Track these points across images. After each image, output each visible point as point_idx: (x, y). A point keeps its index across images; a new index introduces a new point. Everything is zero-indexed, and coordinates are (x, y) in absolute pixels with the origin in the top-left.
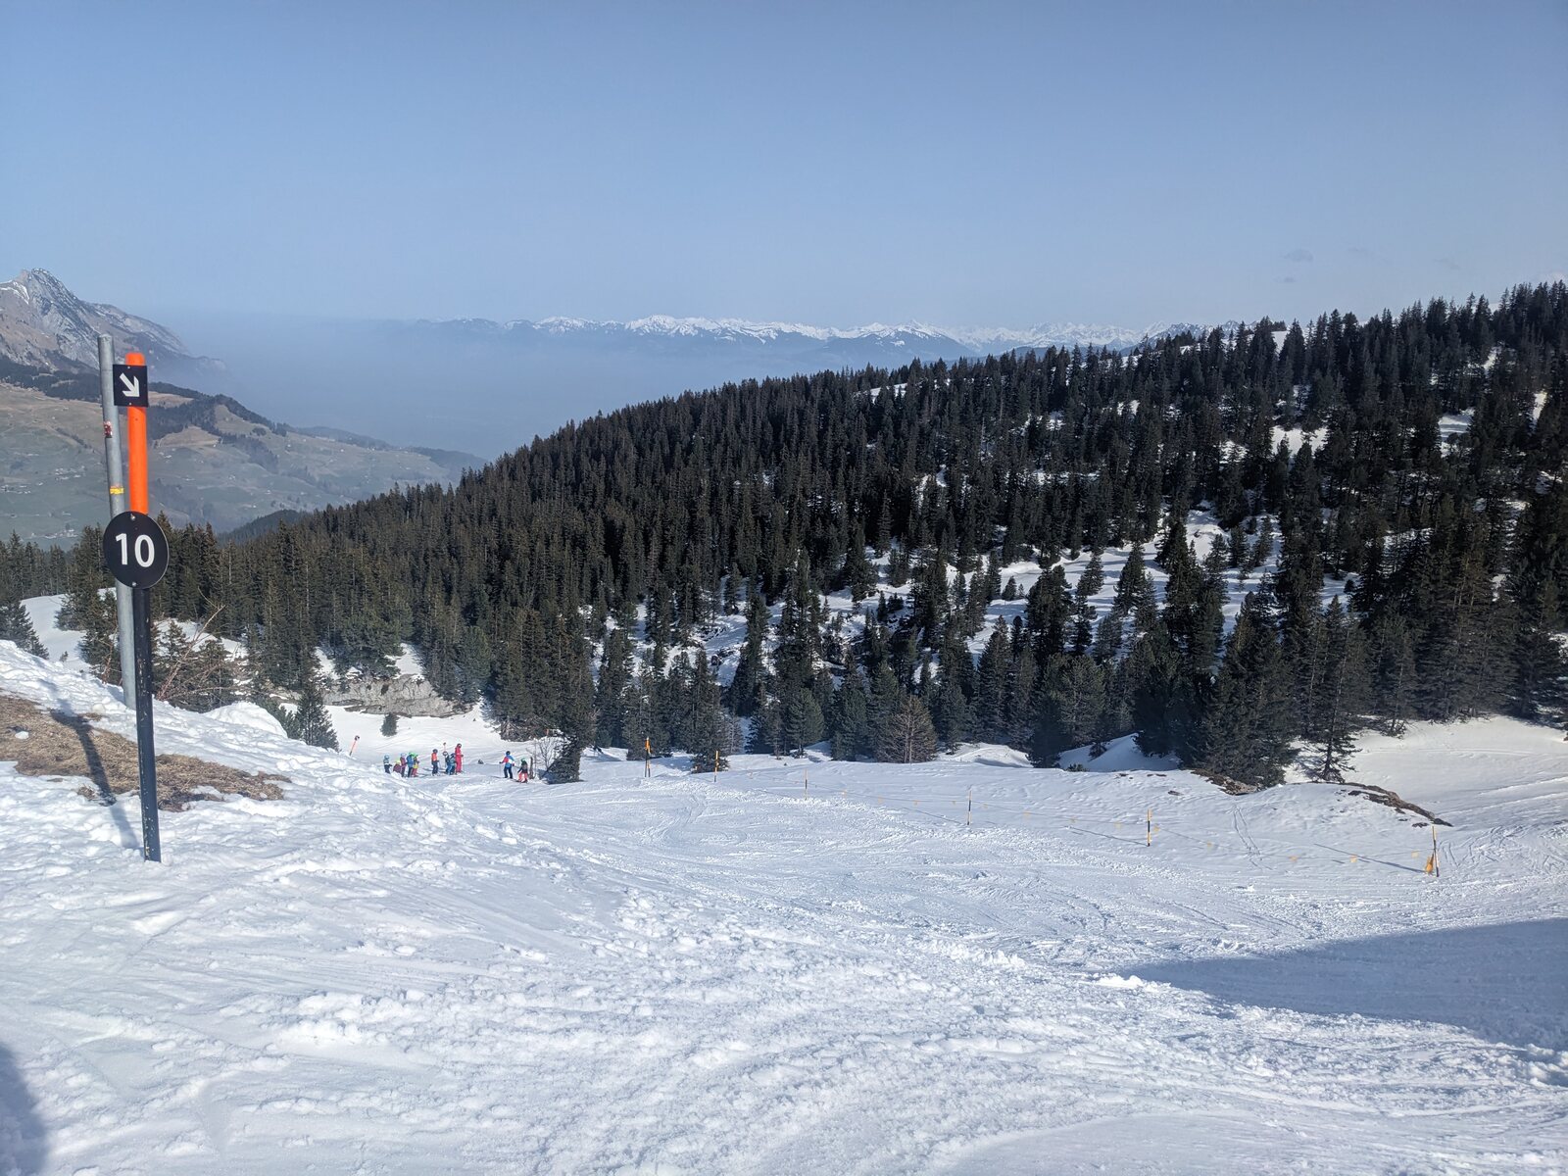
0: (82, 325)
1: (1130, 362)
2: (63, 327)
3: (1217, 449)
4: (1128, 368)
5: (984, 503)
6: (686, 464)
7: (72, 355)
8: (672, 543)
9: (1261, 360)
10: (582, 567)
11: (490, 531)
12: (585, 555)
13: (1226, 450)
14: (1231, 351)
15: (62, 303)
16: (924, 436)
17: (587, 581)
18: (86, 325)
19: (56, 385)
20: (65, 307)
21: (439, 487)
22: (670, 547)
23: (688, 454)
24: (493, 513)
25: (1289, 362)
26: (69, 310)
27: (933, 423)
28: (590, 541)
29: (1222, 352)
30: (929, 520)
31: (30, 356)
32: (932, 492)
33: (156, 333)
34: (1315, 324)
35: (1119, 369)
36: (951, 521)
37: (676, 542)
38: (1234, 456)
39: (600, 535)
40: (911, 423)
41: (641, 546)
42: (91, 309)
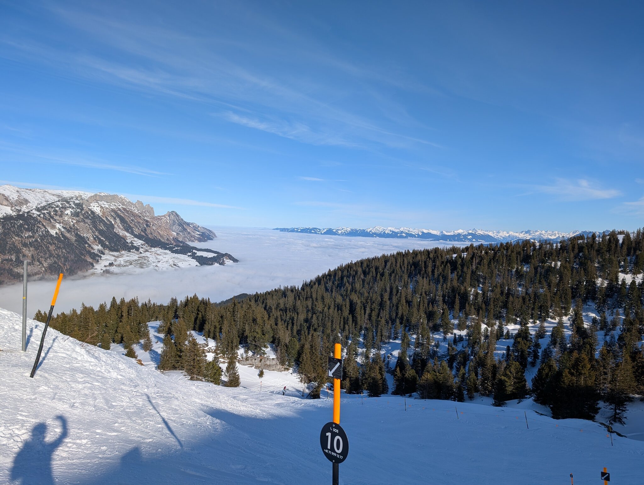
0: (185, 230)
1: (557, 246)
2: (179, 230)
3: (594, 282)
4: (556, 248)
5: (497, 299)
6: (381, 281)
7: (180, 239)
8: (374, 310)
9: (613, 246)
10: (341, 318)
11: (309, 303)
12: (342, 313)
13: (598, 282)
14: (599, 243)
15: (179, 222)
16: (473, 273)
17: (342, 323)
18: (186, 229)
19: (175, 249)
20: (180, 223)
21: (295, 287)
22: (373, 312)
23: (382, 277)
24: (311, 297)
25: (625, 248)
26: (181, 224)
27: (477, 268)
28: (344, 308)
29: (596, 243)
30: (474, 305)
31: (168, 239)
32: (476, 295)
33: (208, 232)
34: (636, 232)
35: (552, 249)
36: (484, 306)
37: (376, 310)
38: (602, 284)
39: (348, 306)
40: (468, 268)
41: (363, 311)
42: (188, 224)
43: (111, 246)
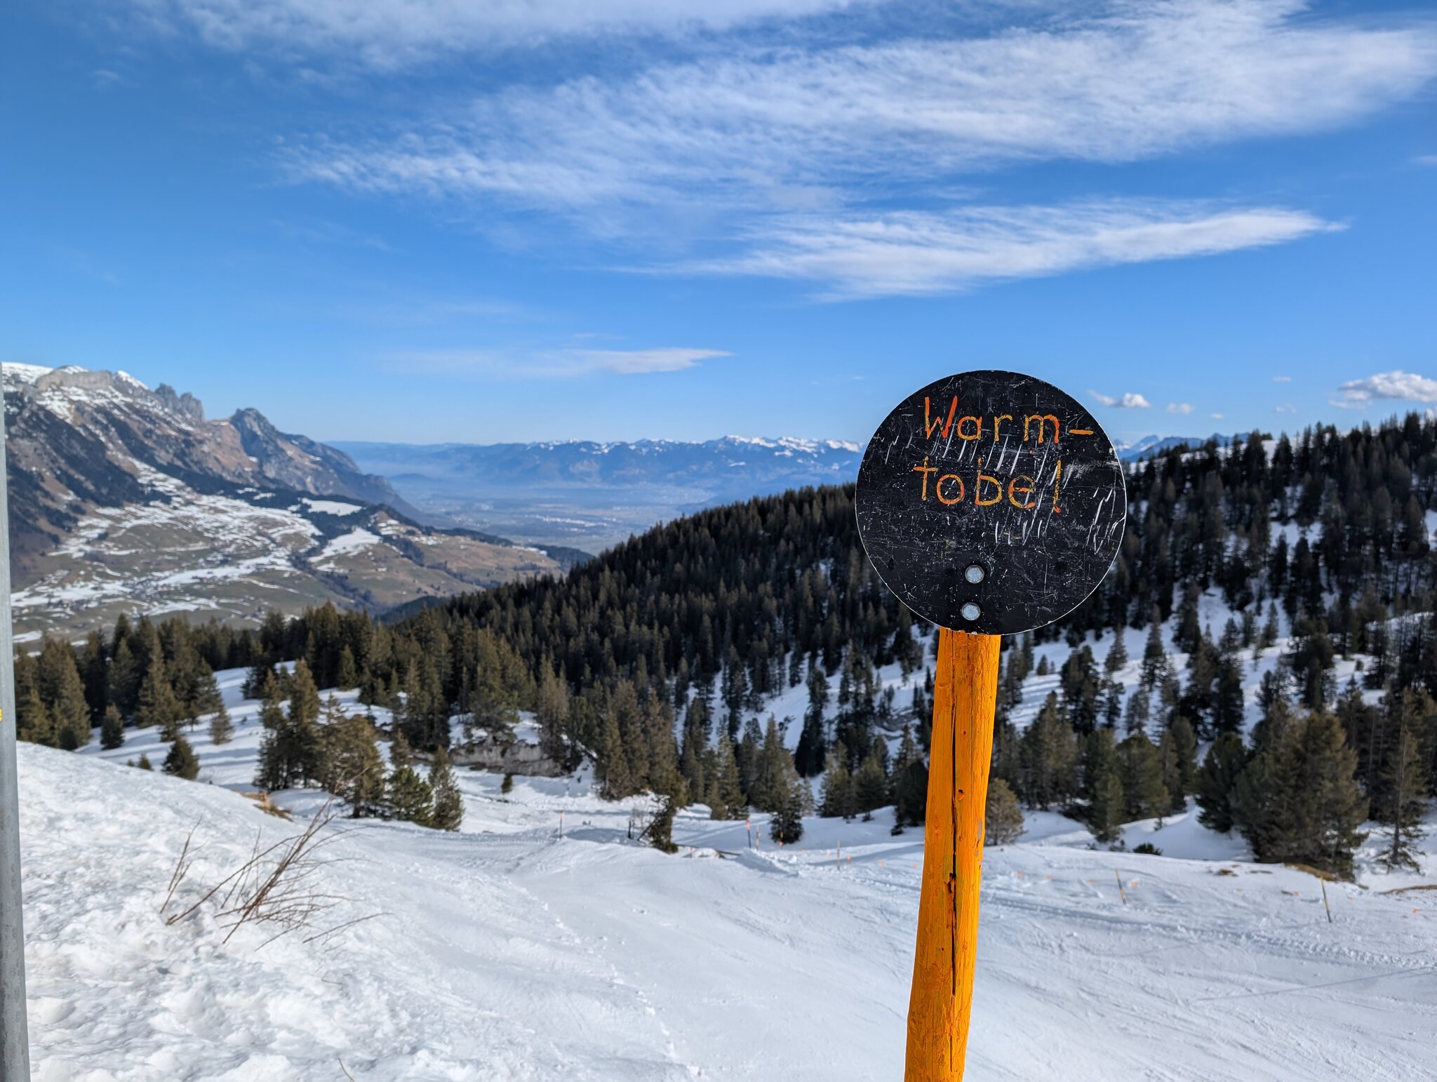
1: (1138, 468)
3: (1221, 544)
4: (1136, 475)
7: (271, 474)
8: (743, 623)
9: (1255, 465)
13: (1229, 543)
14: (1227, 459)
15: (266, 435)
19: (258, 497)
21: (551, 578)
22: (742, 627)
26: (271, 438)
29: (1219, 460)
31: (239, 475)
33: (336, 457)
34: (1302, 435)
38: (1237, 548)
42: (287, 438)
43: (101, 494)
